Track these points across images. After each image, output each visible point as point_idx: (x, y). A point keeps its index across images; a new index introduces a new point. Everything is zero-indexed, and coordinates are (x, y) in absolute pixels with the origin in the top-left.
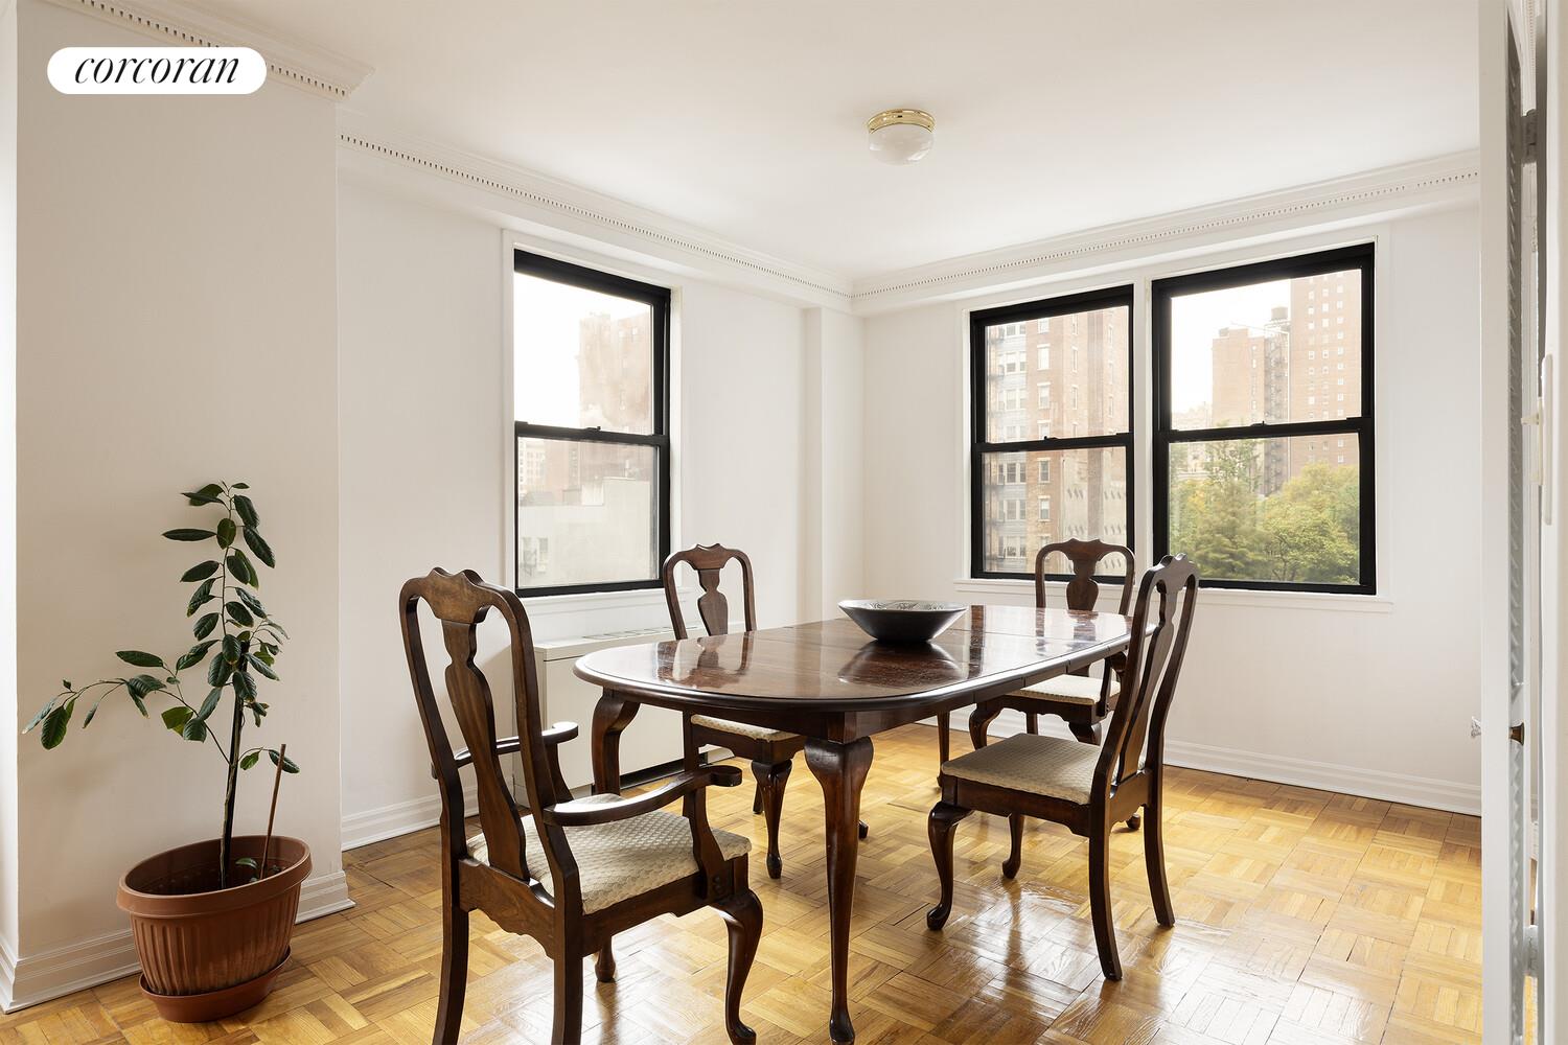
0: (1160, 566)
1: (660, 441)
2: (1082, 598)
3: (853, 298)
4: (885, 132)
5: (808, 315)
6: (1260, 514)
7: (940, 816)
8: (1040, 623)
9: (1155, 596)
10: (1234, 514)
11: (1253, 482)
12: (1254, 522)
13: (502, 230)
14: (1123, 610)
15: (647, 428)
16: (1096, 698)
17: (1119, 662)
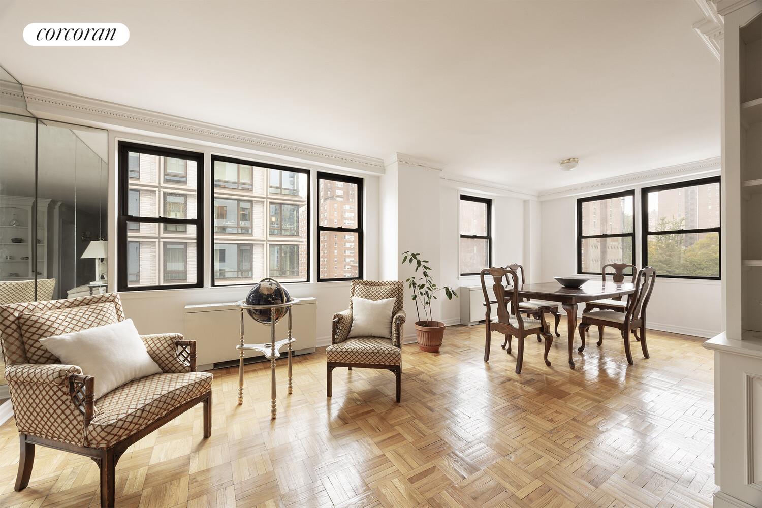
0: (644, 269)
1: (489, 238)
2: (618, 278)
3: (539, 196)
4: (565, 164)
5: (526, 202)
6: (682, 255)
7: (582, 326)
8: (604, 285)
9: (642, 279)
10: (670, 255)
11: (679, 242)
12: (680, 258)
13: (458, 191)
14: (633, 282)
15: (485, 235)
16: (626, 306)
17: (632, 296)
